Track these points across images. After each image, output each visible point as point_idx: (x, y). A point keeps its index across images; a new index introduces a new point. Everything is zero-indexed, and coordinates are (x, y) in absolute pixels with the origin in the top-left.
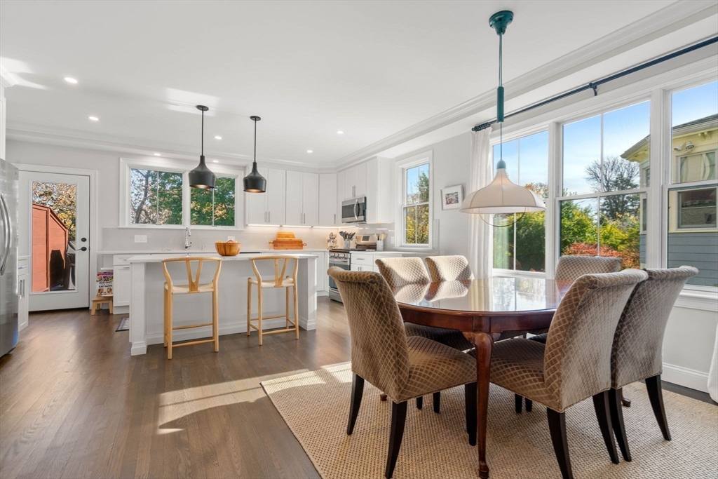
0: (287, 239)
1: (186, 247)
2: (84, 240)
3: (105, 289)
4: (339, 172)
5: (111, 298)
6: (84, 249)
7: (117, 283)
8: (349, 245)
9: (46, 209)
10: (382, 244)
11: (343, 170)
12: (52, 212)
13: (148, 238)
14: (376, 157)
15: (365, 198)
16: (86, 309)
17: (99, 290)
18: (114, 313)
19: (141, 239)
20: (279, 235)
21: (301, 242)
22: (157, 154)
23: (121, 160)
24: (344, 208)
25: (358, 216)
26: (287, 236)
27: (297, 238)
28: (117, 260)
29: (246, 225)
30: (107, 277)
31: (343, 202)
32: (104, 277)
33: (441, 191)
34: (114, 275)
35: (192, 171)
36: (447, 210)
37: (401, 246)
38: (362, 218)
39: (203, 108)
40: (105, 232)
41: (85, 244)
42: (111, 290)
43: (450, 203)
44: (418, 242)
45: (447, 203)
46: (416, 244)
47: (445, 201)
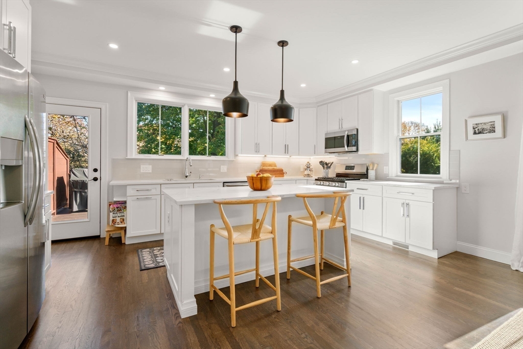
0: (270, 168)
1: (187, 177)
2: (95, 170)
3: (118, 220)
4: (318, 106)
5: (125, 229)
6: (95, 179)
7: (130, 212)
8: (327, 174)
9: (53, 141)
10: (374, 174)
11: (326, 104)
12: (57, 143)
13: (153, 169)
14: (372, 90)
15: (357, 130)
16: (97, 238)
17: (113, 220)
18: (127, 243)
19: (146, 168)
20: (263, 164)
21: (282, 170)
22: (162, 88)
23: (129, 94)
24: (327, 140)
25: (348, 146)
26: (270, 165)
27: (278, 167)
28: (130, 191)
29: (236, 155)
30: (121, 206)
31: (326, 134)
32: (117, 208)
33: (466, 121)
34: (128, 205)
35: (226, 98)
36: (474, 140)
37: (397, 176)
38: (354, 149)
39: (236, 29)
40: (115, 163)
41: (97, 175)
42: (124, 220)
43: (480, 133)
44: (420, 173)
45: (475, 133)
46: (419, 175)
47: (471, 131)
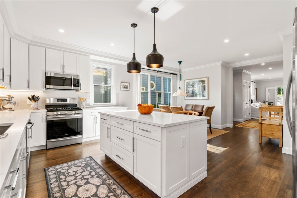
25: (73, 86)
36: (123, 90)
43: (124, 88)
44: (104, 102)
45: (123, 88)
46: (103, 103)
47: (122, 87)
